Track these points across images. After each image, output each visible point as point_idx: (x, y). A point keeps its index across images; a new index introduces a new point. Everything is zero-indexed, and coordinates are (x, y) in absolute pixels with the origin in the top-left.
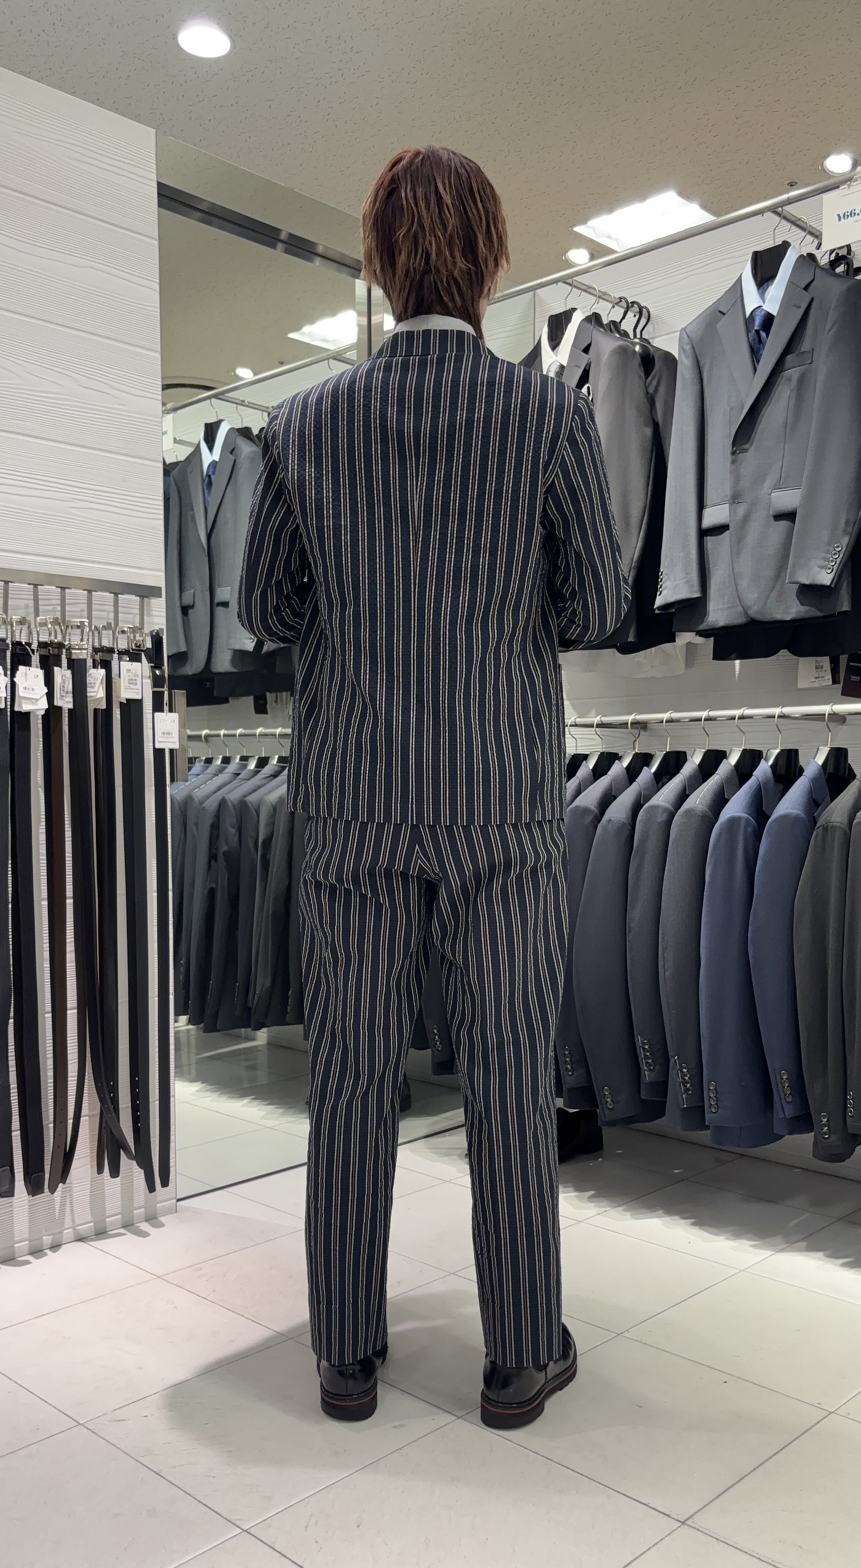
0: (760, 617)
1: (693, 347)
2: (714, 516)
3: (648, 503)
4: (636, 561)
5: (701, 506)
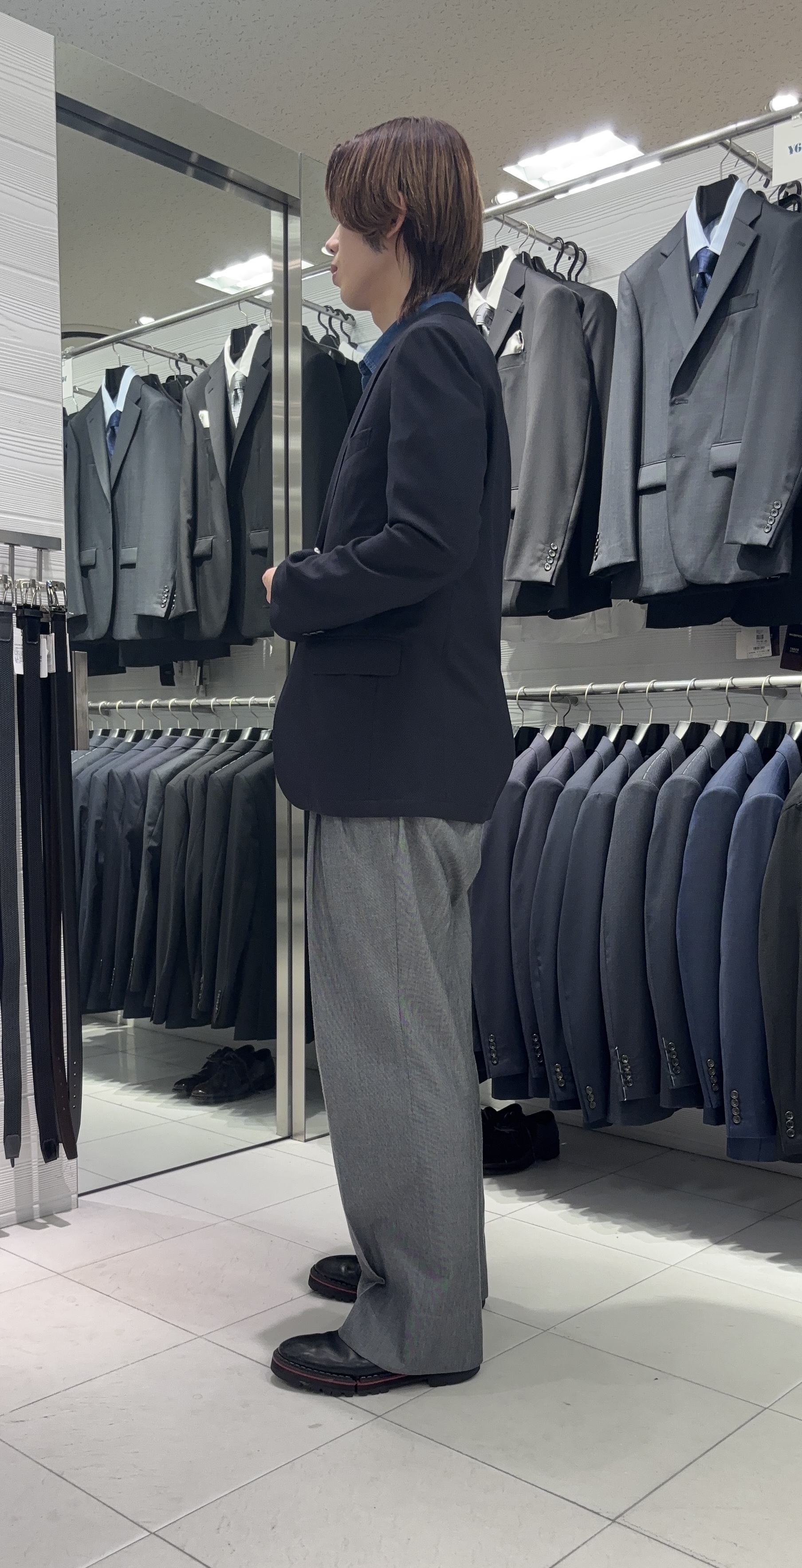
0: (697, 581)
1: (633, 293)
2: (649, 475)
3: (585, 460)
4: (572, 522)
5: (637, 464)
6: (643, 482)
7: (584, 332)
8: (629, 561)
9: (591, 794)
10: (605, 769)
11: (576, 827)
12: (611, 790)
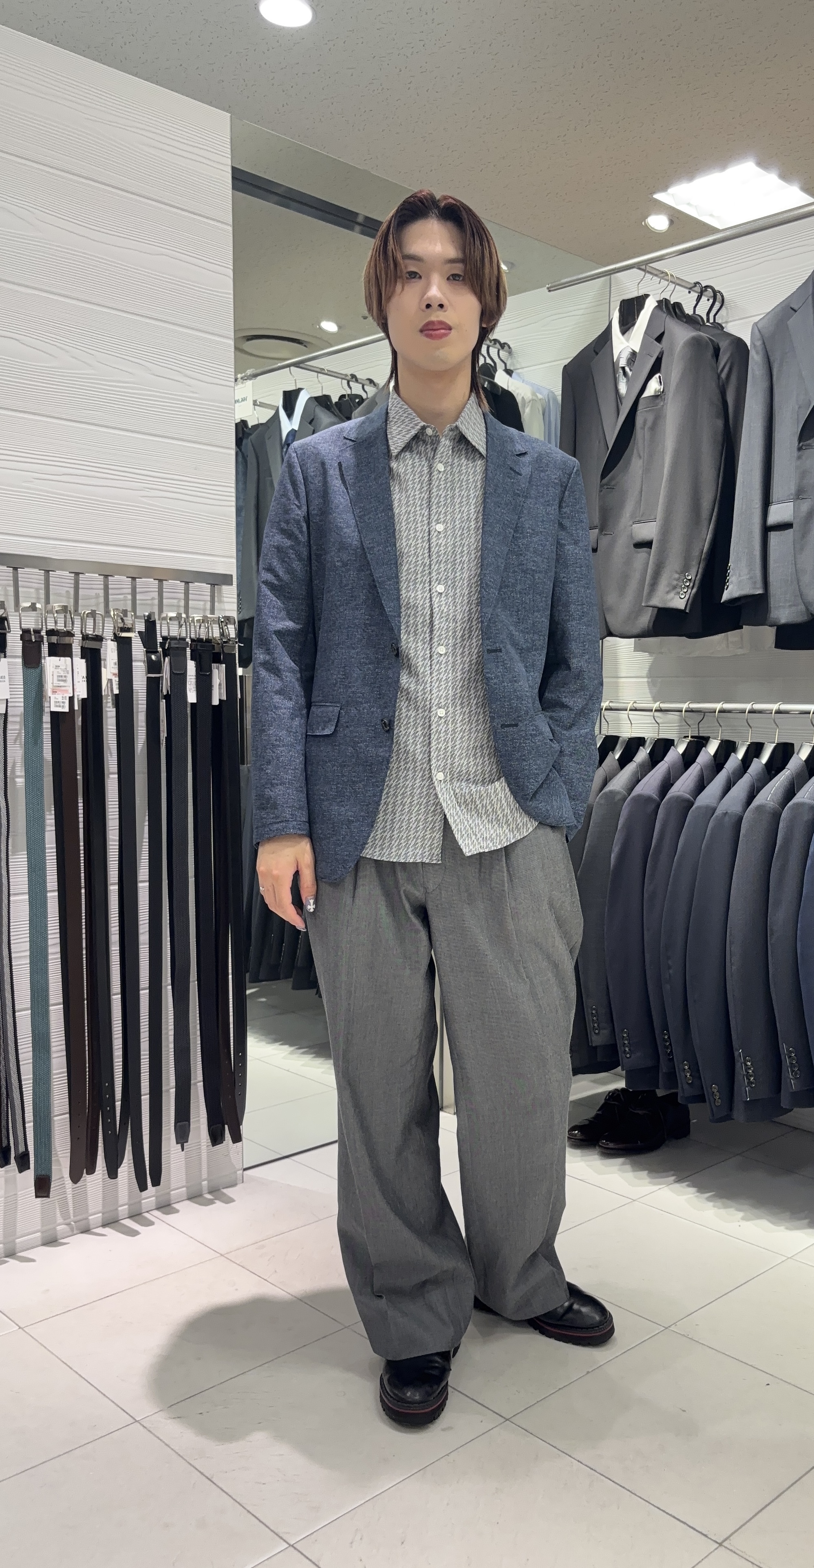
1: (765, 339)
2: (778, 513)
3: (718, 495)
4: (706, 553)
5: (766, 502)
6: (772, 520)
7: (719, 376)
8: (757, 593)
9: (718, 812)
10: (733, 786)
11: (704, 842)
12: (737, 808)
